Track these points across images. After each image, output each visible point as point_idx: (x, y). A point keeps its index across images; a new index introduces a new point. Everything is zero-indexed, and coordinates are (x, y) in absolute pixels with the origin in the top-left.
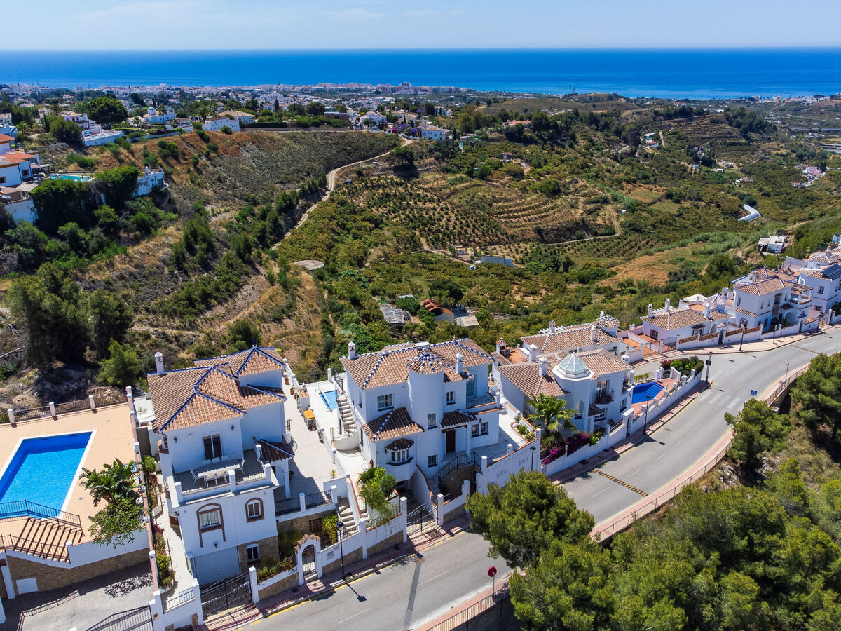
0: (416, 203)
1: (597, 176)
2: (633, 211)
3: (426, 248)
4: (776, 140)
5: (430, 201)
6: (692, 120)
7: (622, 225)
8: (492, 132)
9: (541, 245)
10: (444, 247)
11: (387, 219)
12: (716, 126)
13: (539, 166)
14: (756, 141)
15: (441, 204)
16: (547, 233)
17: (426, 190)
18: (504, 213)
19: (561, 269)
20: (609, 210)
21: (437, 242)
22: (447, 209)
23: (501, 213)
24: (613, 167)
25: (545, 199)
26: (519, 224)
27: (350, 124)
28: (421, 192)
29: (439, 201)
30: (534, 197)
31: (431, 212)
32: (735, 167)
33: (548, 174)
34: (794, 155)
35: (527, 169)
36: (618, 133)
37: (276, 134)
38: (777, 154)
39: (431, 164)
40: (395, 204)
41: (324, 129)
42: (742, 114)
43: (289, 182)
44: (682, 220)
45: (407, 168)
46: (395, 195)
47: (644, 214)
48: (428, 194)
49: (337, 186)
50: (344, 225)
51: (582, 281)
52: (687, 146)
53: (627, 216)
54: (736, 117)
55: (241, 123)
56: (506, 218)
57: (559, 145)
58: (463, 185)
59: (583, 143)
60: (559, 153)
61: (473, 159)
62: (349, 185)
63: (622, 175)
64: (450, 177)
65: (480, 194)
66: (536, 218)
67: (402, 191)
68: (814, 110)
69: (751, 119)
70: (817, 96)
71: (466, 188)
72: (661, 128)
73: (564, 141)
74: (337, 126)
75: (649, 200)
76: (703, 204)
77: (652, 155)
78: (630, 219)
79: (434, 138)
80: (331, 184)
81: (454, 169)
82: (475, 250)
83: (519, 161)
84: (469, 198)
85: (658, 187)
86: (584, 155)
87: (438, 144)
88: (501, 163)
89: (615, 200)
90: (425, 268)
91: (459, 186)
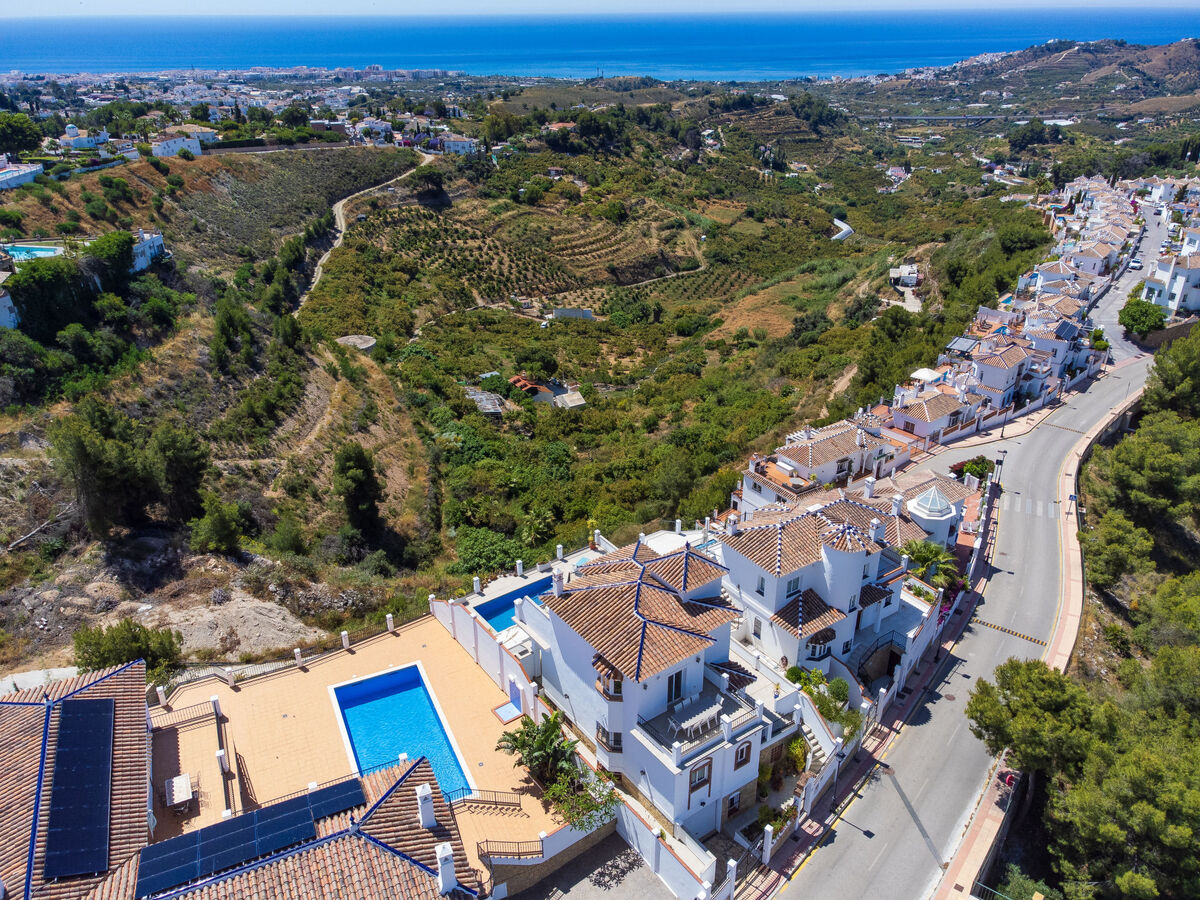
0: (454, 241)
1: (664, 192)
2: (714, 237)
3: (480, 302)
4: (850, 134)
5: (472, 238)
6: (753, 112)
7: (706, 255)
8: (530, 139)
9: (619, 288)
10: (502, 299)
11: (423, 266)
12: (782, 119)
13: (597, 184)
14: (827, 136)
15: (487, 242)
16: (623, 272)
17: (465, 224)
18: (567, 248)
19: (651, 318)
20: (687, 236)
21: (492, 294)
22: (496, 247)
23: (563, 249)
24: (680, 179)
25: (612, 227)
26: (588, 263)
27: (346, 137)
28: (458, 226)
29: (483, 237)
30: (600, 225)
31: (476, 253)
32: (810, 170)
33: (609, 193)
34: (871, 152)
35: (583, 188)
36: (674, 133)
37: (254, 156)
38: (852, 152)
39: (464, 187)
40: (428, 245)
41: (315, 146)
42: (809, 103)
43: (287, 224)
44: (769, 243)
45: (434, 193)
46: (425, 232)
47: (727, 239)
48: (469, 229)
49: (350, 226)
50: (372, 278)
51: (682, 333)
52: (752, 146)
53: (709, 244)
54: (803, 107)
55: (201, 142)
56: (570, 255)
57: (612, 153)
58: (510, 213)
59: (640, 149)
60: (614, 163)
61: (515, 178)
62: (363, 222)
63: (692, 189)
64: (492, 204)
65: (534, 225)
66: (607, 254)
67: (434, 226)
68: (880, 93)
69: (820, 108)
70: (882, 76)
71: (514, 217)
72: (720, 123)
73: (618, 147)
74: (332, 141)
75: (728, 221)
76: (789, 221)
77: (717, 160)
78: (714, 246)
79: (462, 152)
80: (341, 224)
81: (494, 192)
82: (542, 301)
83: (571, 178)
84: (520, 231)
85: (736, 203)
86: (644, 165)
87: (469, 157)
88: (551, 182)
90: (488, 330)
91: (505, 215)
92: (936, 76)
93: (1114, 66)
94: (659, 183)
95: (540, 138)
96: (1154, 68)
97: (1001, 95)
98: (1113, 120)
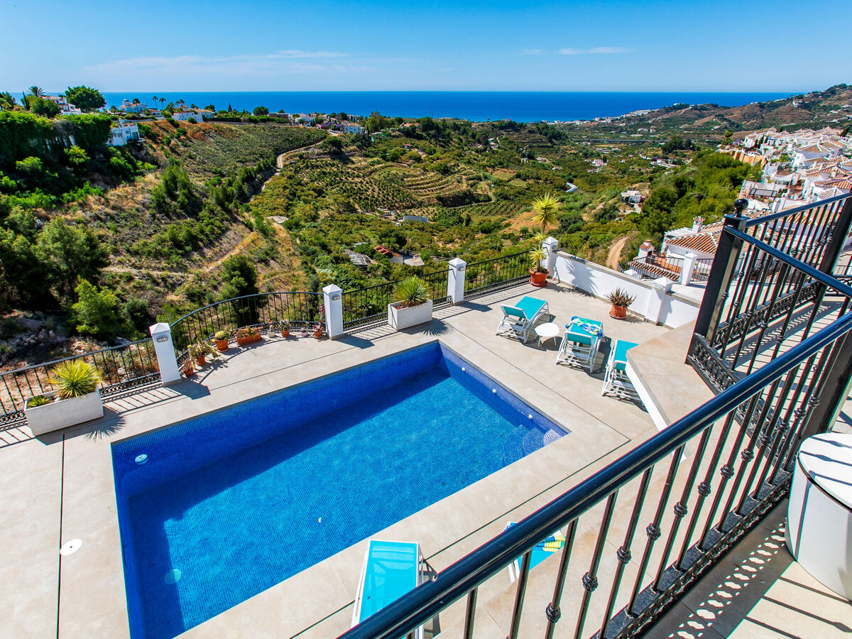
0: (346, 178)
1: (469, 162)
2: (499, 186)
3: (360, 211)
5: (357, 177)
6: (516, 131)
7: (494, 194)
8: (393, 131)
9: (444, 208)
10: (373, 210)
11: (327, 190)
12: (532, 135)
13: (432, 153)
14: (556, 145)
15: (366, 179)
16: (446, 200)
17: (353, 169)
19: (464, 224)
20: (483, 184)
21: (367, 207)
22: (371, 182)
23: (410, 186)
24: (478, 156)
25: (440, 176)
26: (425, 194)
27: (289, 121)
28: (349, 170)
29: (364, 177)
30: (432, 174)
31: (359, 185)
32: (548, 161)
33: (438, 159)
34: (581, 154)
35: (423, 156)
36: (473, 136)
38: (571, 153)
39: (354, 151)
40: (331, 179)
41: (270, 125)
42: (547, 127)
43: (247, 161)
44: (531, 191)
45: (337, 153)
46: (330, 173)
47: (506, 188)
48: (355, 172)
49: (285, 166)
52: (516, 147)
53: (497, 189)
54: (543, 129)
55: (203, 116)
56: (414, 189)
58: (380, 165)
61: (386, 148)
62: (294, 165)
63: (485, 163)
64: (370, 160)
65: (394, 172)
66: (437, 189)
67: (336, 170)
68: (582, 128)
69: (552, 130)
71: (383, 168)
72: (497, 136)
74: (280, 123)
75: (507, 179)
76: (541, 181)
77: (497, 152)
78: (499, 190)
79: (354, 132)
80: (281, 164)
81: (371, 154)
82: (397, 213)
83: (416, 150)
84: (386, 175)
85: (510, 170)
87: (358, 136)
88: (404, 151)
89: (486, 178)
91: (377, 166)
92: (612, 121)
93: (712, 117)
94: (467, 157)
95: (399, 130)
96: (735, 118)
97: (649, 131)
98: (715, 143)
